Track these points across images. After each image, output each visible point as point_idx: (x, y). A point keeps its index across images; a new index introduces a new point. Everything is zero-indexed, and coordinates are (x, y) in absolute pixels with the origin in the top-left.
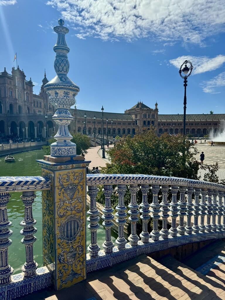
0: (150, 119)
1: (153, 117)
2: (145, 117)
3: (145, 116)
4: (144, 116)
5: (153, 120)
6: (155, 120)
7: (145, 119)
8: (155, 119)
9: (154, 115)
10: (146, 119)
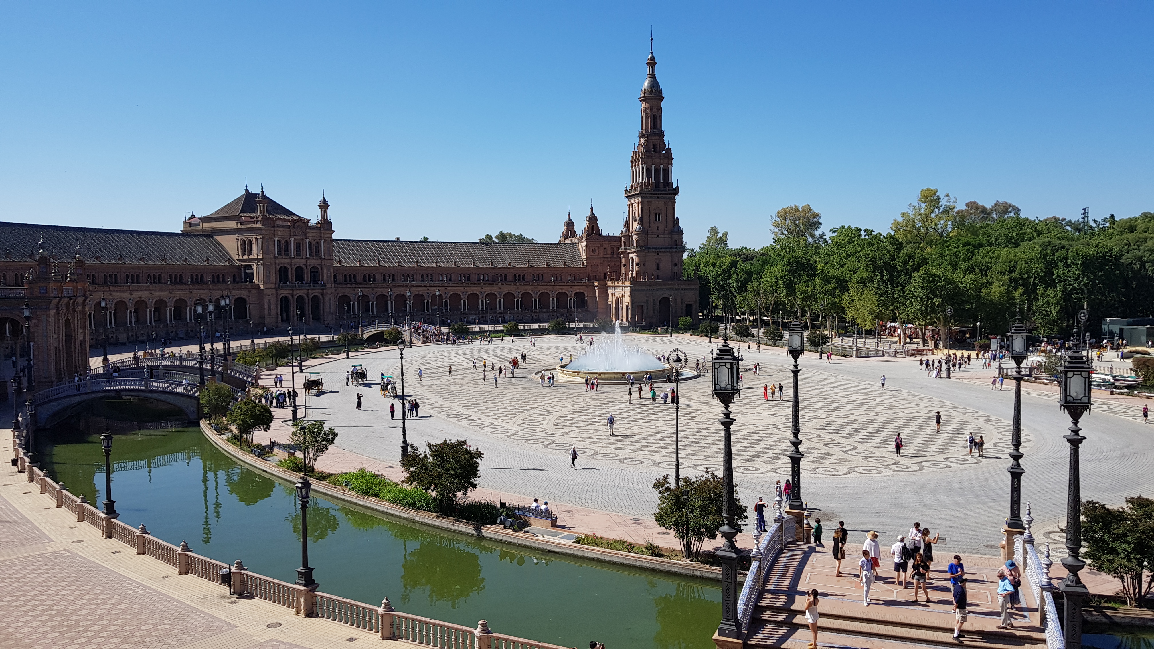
0: (304, 261)
1: (314, 254)
2: (283, 253)
3: (283, 247)
4: (279, 250)
5: (314, 262)
6: (321, 265)
7: (285, 261)
8: (321, 258)
9: (318, 244)
10: (288, 261)
